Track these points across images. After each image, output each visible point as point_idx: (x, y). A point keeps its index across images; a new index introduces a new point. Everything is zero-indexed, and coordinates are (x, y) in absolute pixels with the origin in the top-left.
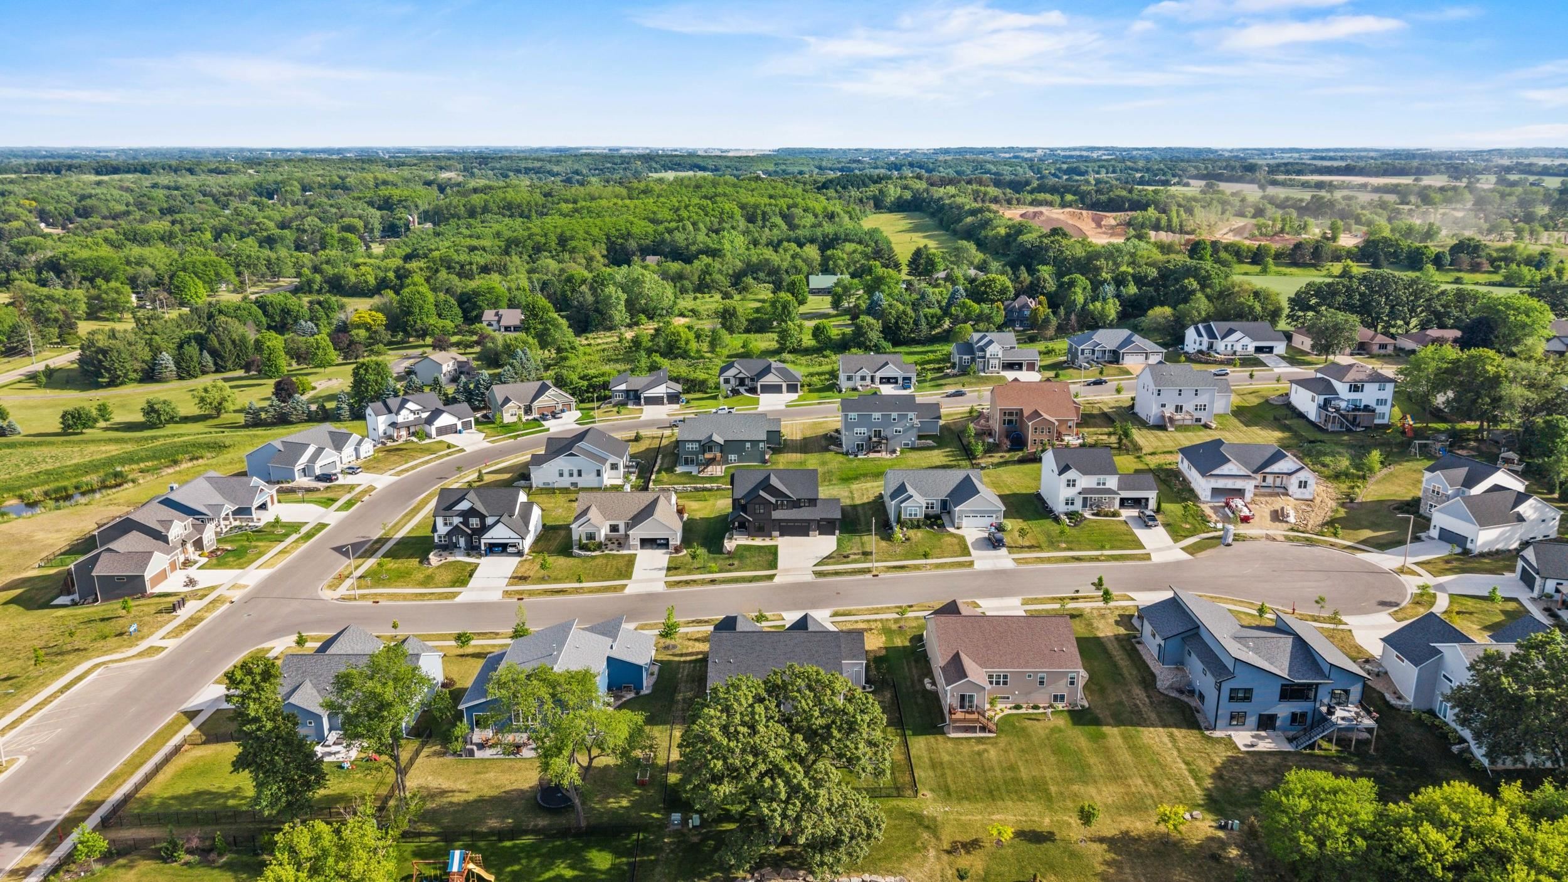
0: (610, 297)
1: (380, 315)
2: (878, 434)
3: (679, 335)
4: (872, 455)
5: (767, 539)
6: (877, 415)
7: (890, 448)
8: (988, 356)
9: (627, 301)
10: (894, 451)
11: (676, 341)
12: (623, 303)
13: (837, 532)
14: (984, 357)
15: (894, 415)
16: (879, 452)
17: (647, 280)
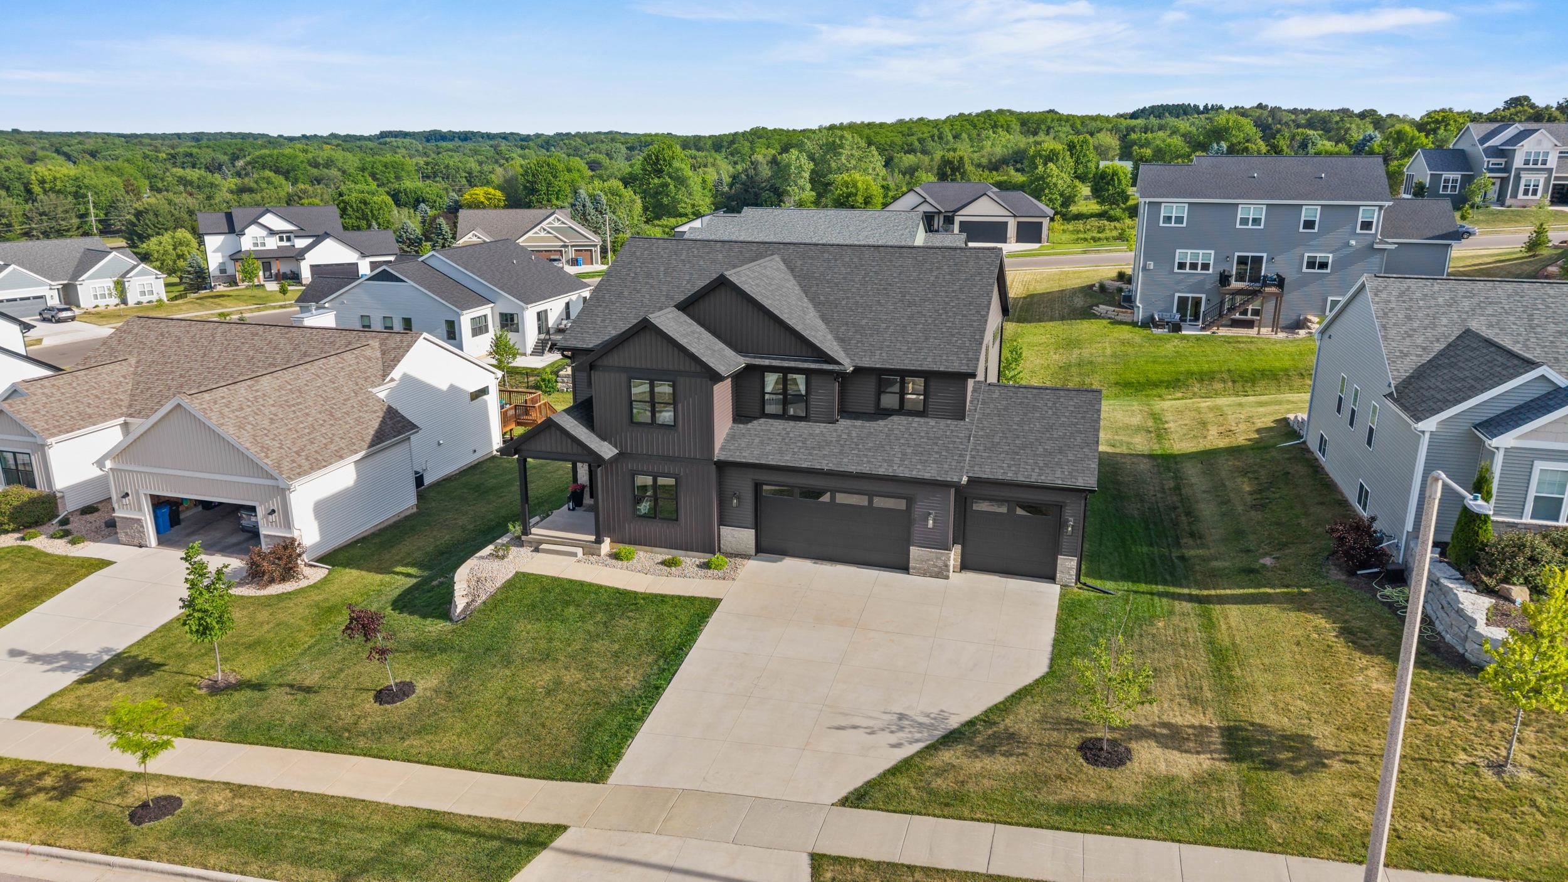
0: (788, 165)
1: (498, 193)
2: (1250, 267)
3: (855, 186)
4: (1223, 332)
5: (690, 560)
6: (1251, 209)
7: (1286, 317)
8: (1518, 162)
9: (813, 172)
10: (1299, 324)
11: (849, 195)
12: (807, 175)
13: (1067, 565)
14: (1507, 169)
15: (1311, 210)
16: (1249, 324)
17: (847, 143)
